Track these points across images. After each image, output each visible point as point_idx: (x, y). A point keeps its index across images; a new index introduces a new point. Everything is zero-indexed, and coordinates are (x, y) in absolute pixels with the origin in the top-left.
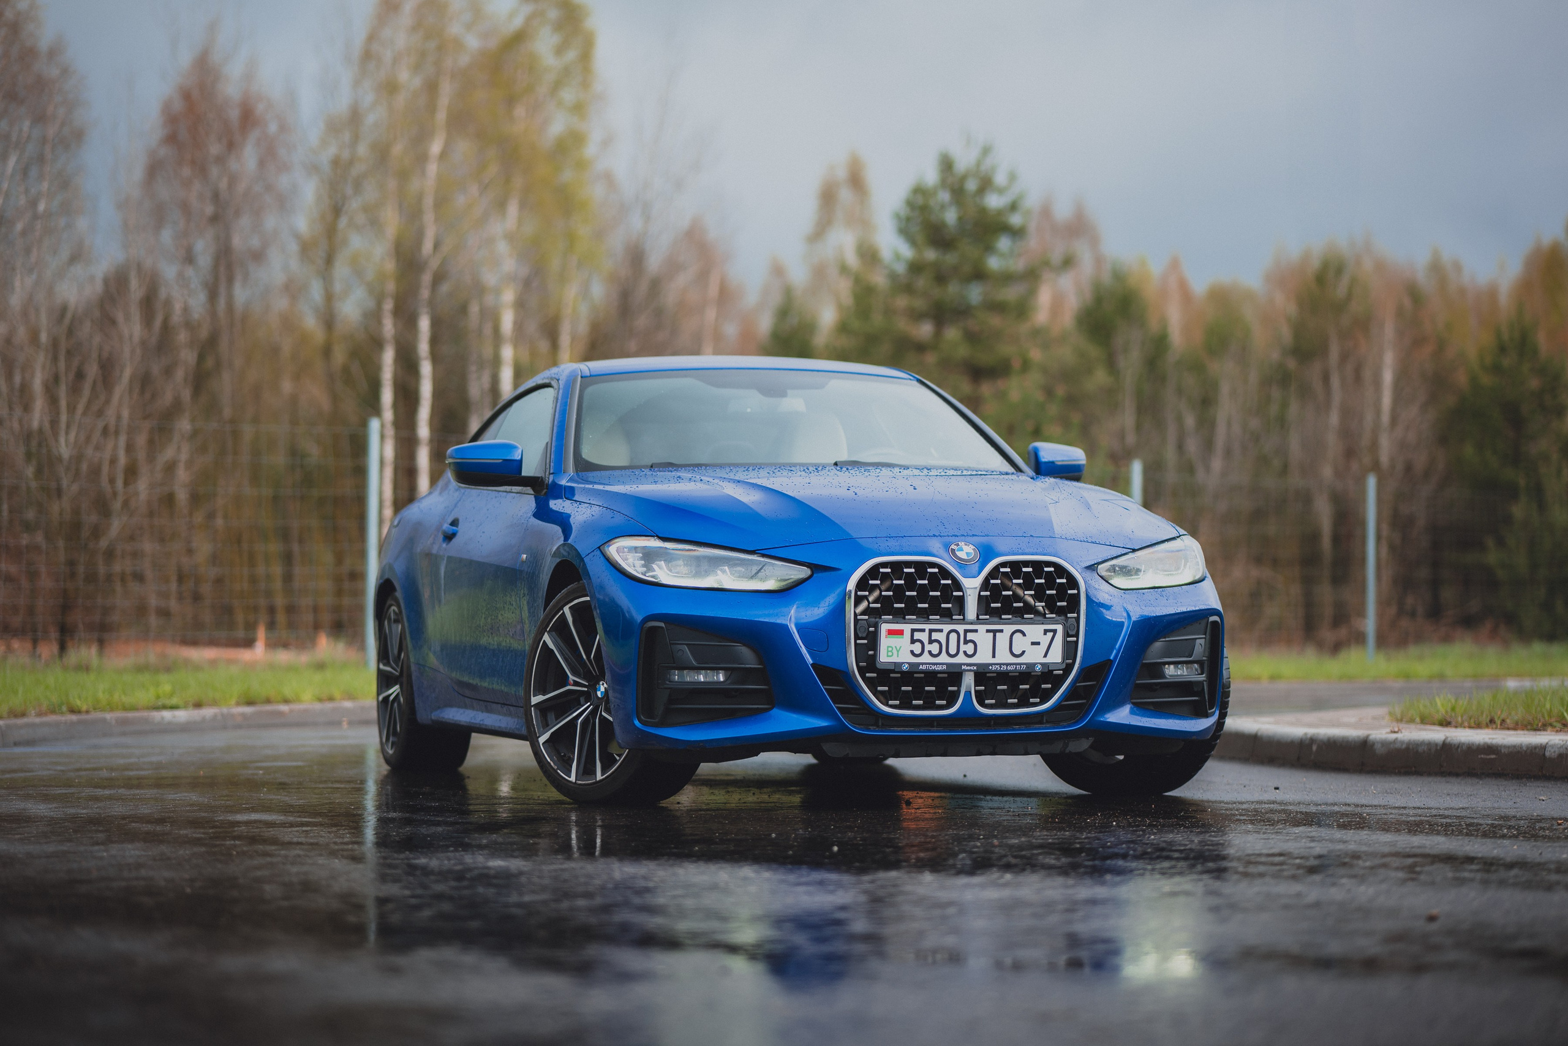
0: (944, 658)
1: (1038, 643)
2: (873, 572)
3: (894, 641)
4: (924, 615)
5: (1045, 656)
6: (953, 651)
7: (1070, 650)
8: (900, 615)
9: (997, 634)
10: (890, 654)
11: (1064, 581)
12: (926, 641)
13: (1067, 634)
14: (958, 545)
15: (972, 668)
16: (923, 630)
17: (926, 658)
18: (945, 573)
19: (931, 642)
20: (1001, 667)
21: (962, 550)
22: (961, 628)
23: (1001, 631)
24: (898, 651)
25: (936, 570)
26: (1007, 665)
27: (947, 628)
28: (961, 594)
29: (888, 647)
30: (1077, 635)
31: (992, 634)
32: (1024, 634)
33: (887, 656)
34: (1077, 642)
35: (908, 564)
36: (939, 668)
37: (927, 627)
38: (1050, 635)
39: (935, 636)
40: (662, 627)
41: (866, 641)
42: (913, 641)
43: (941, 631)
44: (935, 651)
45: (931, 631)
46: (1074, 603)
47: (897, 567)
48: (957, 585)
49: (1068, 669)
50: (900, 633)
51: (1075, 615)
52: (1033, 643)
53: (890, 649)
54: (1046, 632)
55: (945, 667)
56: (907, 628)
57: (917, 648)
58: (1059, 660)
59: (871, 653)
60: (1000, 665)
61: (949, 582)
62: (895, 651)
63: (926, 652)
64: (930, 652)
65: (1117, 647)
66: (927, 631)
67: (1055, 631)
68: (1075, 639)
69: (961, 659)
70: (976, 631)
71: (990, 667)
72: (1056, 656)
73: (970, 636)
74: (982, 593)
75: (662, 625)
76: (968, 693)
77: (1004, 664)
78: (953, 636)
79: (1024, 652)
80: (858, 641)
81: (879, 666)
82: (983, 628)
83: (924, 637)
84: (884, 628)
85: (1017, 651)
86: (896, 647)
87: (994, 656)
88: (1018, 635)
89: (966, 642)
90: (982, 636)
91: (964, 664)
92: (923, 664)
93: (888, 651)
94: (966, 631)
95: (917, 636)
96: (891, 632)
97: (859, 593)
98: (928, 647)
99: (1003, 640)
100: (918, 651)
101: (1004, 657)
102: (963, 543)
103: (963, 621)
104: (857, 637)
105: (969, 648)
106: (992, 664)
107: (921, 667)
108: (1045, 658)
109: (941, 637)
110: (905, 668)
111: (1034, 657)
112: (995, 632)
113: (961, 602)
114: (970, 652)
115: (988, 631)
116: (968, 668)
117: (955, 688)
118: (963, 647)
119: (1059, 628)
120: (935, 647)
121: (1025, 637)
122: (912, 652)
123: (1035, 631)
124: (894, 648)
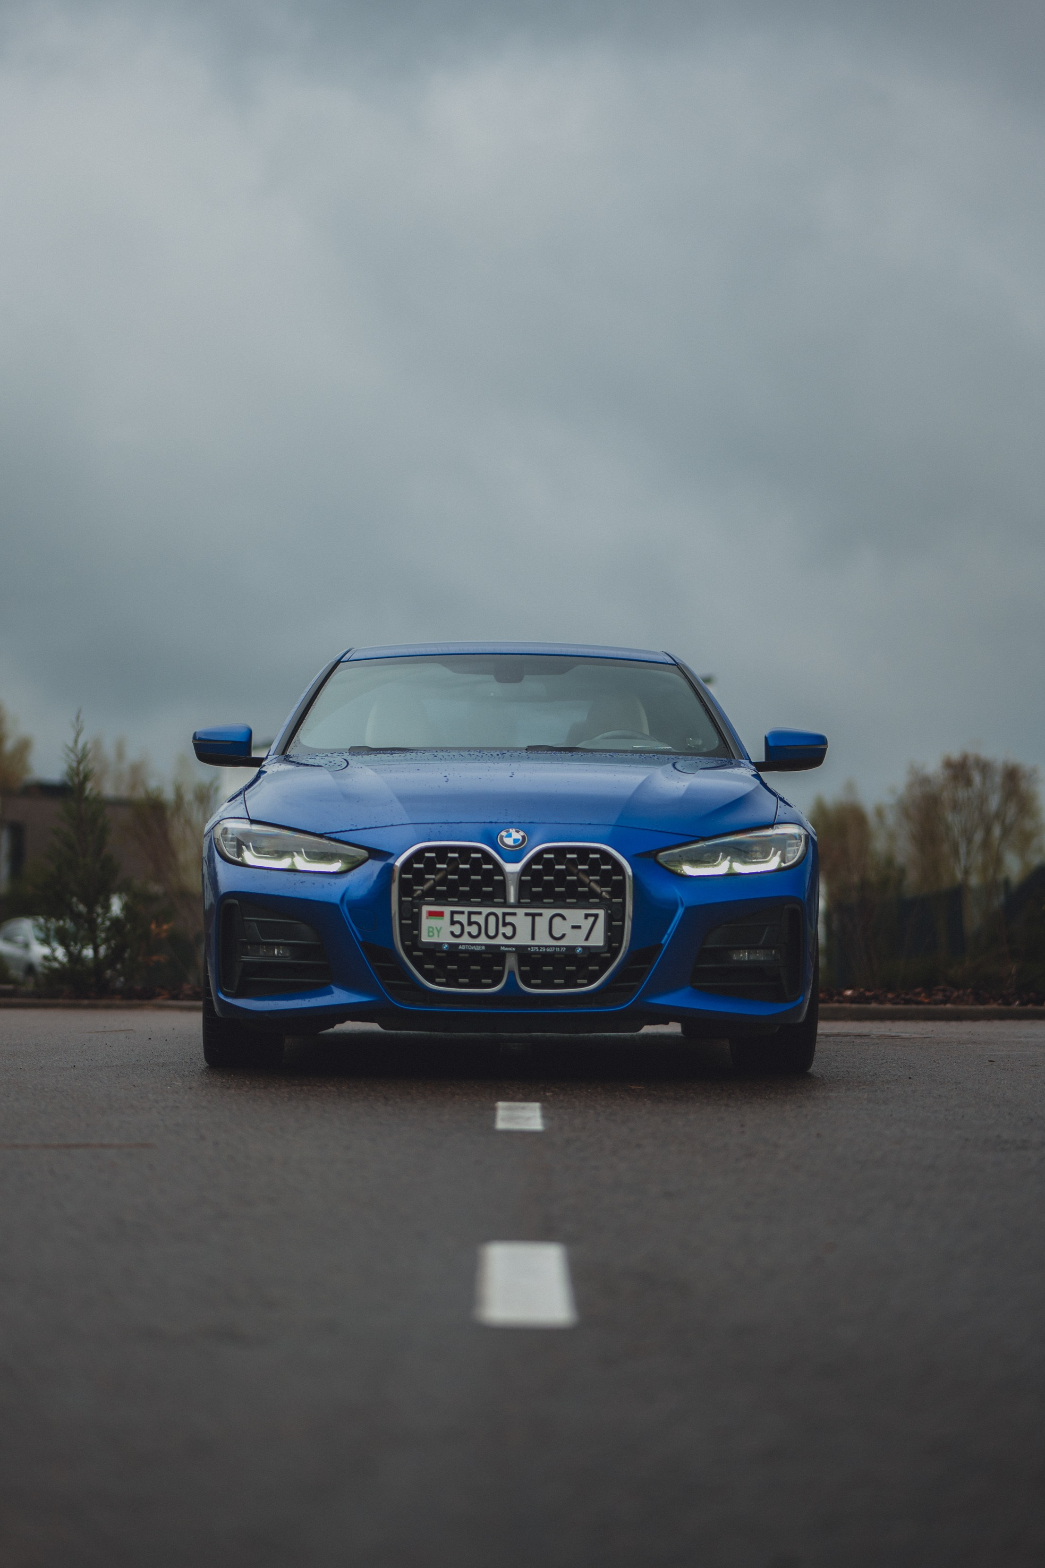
0: (483, 940)
1: (579, 927)
2: (418, 856)
3: (434, 922)
4: (464, 899)
5: (587, 939)
6: (492, 932)
7: (613, 933)
8: (441, 898)
9: (537, 918)
10: (431, 934)
11: (609, 867)
12: (465, 923)
13: (609, 919)
14: (509, 831)
15: (510, 949)
16: (463, 913)
17: (465, 939)
18: (488, 858)
19: (470, 923)
20: (539, 949)
21: (510, 836)
22: (499, 911)
23: (540, 915)
24: (439, 932)
25: (479, 855)
26: (546, 947)
27: (485, 911)
28: (501, 878)
29: (429, 927)
30: (623, 920)
31: (530, 918)
32: (564, 918)
33: (429, 936)
34: (623, 927)
35: (453, 849)
36: (478, 948)
37: (466, 909)
38: (591, 919)
39: (474, 918)
40: (235, 905)
41: (410, 922)
42: (453, 923)
43: (480, 913)
44: (475, 933)
45: (470, 913)
46: (619, 890)
47: (442, 852)
48: (499, 870)
49: (615, 952)
50: (441, 914)
51: (620, 900)
52: (574, 927)
53: (431, 929)
54: (587, 916)
55: (483, 948)
56: (447, 910)
57: (457, 929)
58: (601, 944)
59: (416, 932)
60: (539, 947)
61: (491, 867)
62: (435, 932)
63: (466, 934)
64: (469, 934)
65: (669, 931)
66: (466, 913)
67: (596, 916)
68: (620, 923)
69: (500, 941)
70: (514, 914)
71: (529, 949)
72: (598, 939)
73: (509, 919)
74: (523, 878)
75: (236, 902)
76: (511, 973)
77: (543, 946)
78: (492, 919)
79: (563, 936)
80: (403, 922)
81: (420, 945)
82: (521, 912)
83: (463, 919)
84: (425, 909)
85: (557, 934)
86: (437, 928)
87: (533, 938)
88: (557, 920)
89: (505, 924)
90: (521, 919)
91: (503, 945)
92: (462, 944)
93: (429, 932)
94: (505, 914)
95: (457, 918)
96: (431, 914)
97: (404, 876)
98: (467, 929)
99: (542, 924)
100: (458, 932)
101: (543, 939)
102: (514, 830)
103: (505, 904)
104: (401, 918)
105: (508, 931)
106: (530, 946)
107: (460, 947)
108: (586, 942)
109: (480, 919)
110: (445, 947)
111: (575, 940)
112: (533, 916)
113: (503, 885)
114: (509, 934)
115: (527, 914)
116: (507, 949)
117: (500, 968)
118: (502, 930)
119: (601, 913)
120: (474, 930)
121: (564, 921)
122: (452, 933)
123: (576, 916)
124: (435, 928)
